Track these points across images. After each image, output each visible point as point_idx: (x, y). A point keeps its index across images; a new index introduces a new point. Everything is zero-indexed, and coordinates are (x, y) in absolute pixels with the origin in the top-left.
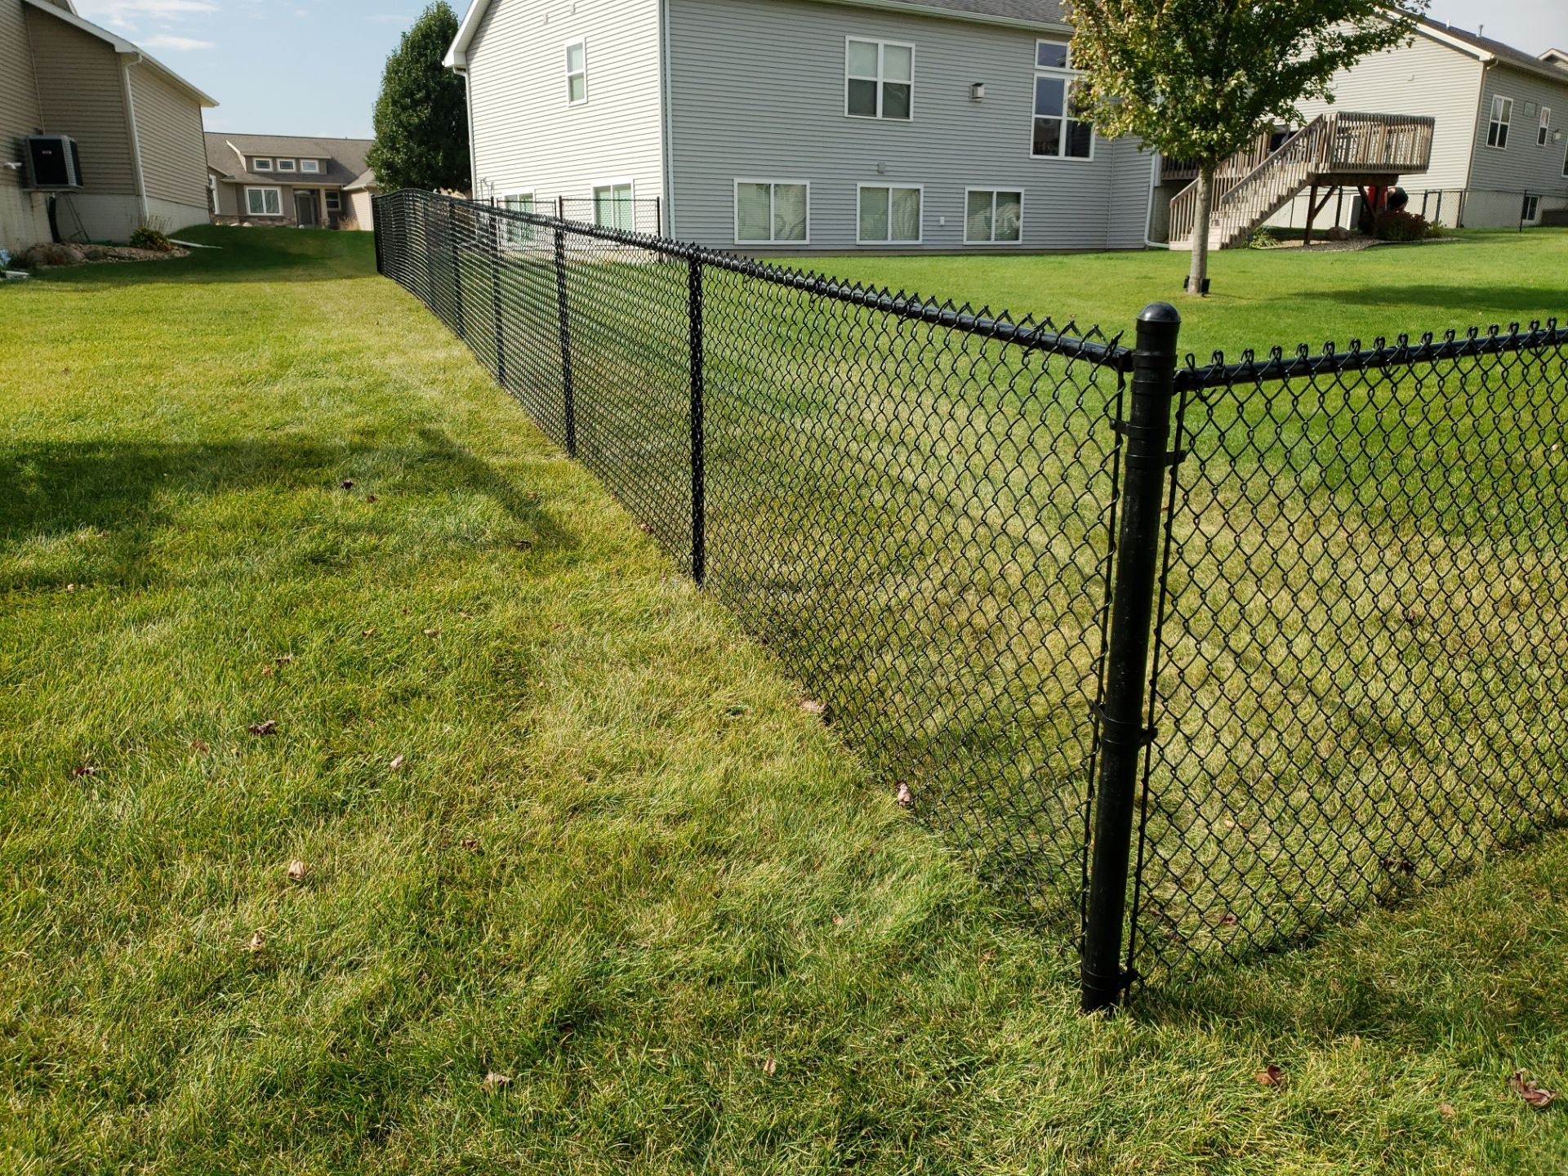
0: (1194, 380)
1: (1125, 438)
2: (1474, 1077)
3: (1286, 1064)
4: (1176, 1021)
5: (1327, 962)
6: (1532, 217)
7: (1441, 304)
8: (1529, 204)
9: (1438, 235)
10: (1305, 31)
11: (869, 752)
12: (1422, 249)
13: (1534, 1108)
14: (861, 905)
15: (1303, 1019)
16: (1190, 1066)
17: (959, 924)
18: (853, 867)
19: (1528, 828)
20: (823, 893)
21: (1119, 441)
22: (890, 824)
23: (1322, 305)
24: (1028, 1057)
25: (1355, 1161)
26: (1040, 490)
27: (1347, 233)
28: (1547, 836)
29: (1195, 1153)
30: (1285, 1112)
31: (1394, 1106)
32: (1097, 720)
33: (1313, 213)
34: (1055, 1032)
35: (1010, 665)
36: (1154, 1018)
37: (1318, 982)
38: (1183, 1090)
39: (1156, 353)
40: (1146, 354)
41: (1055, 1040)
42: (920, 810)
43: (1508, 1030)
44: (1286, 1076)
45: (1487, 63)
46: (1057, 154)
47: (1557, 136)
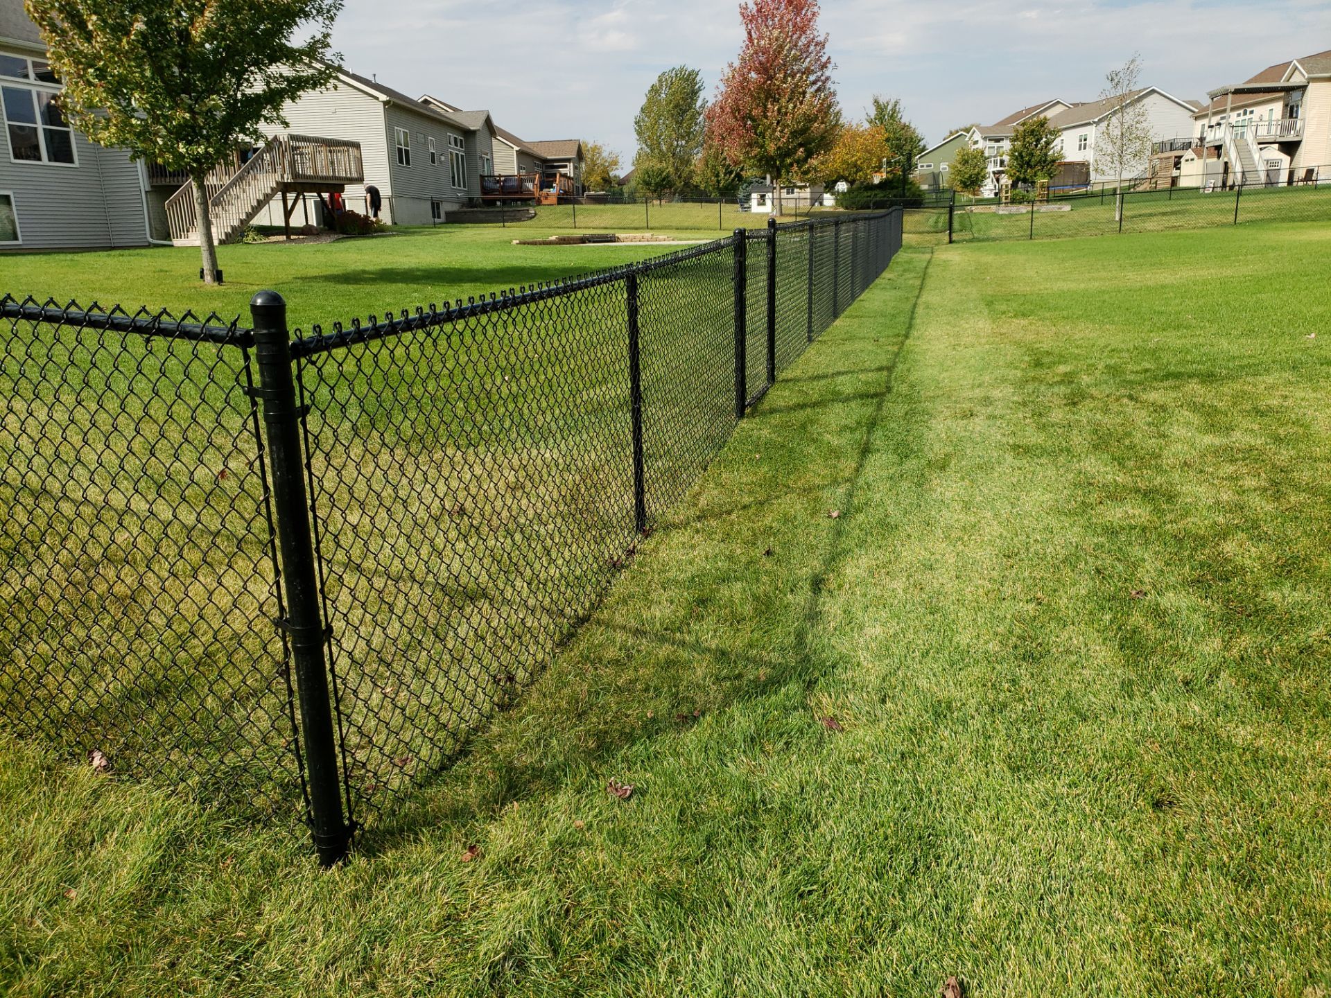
0: (305, 349)
1: (260, 400)
2: (587, 797)
3: (478, 841)
4: (395, 846)
5: (480, 763)
6: (439, 217)
7: (402, 282)
8: (435, 207)
9: (382, 231)
10: (252, 68)
11: (48, 735)
12: (374, 241)
13: (624, 800)
14: (91, 870)
15: (479, 807)
16: (416, 872)
17: (193, 848)
18: (69, 842)
19: (569, 629)
20: (49, 876)
21: (254, 404)
22: (95, 791)
23: (317, 286)
24: (293, 923)
25: (539, 881)
26: (132, 464)
27: (316, 229)
28: (580, 631)
29: (440, 930)
30: (488, 872)
31: (549, 836)
32: (284, 633)
33: (288, 214)
34: (309, 893)
35: (160, 621)
36: (380, 852)
37: (479, 778)
38: (417, 891)
39: (273, 330)
40: (264, 331)
41: (310, 900)
42: (119, 768)
43: (595, 759)
44: (481, 848)
45: (385, 103)
46: (39, 159)
47: (443, 158)
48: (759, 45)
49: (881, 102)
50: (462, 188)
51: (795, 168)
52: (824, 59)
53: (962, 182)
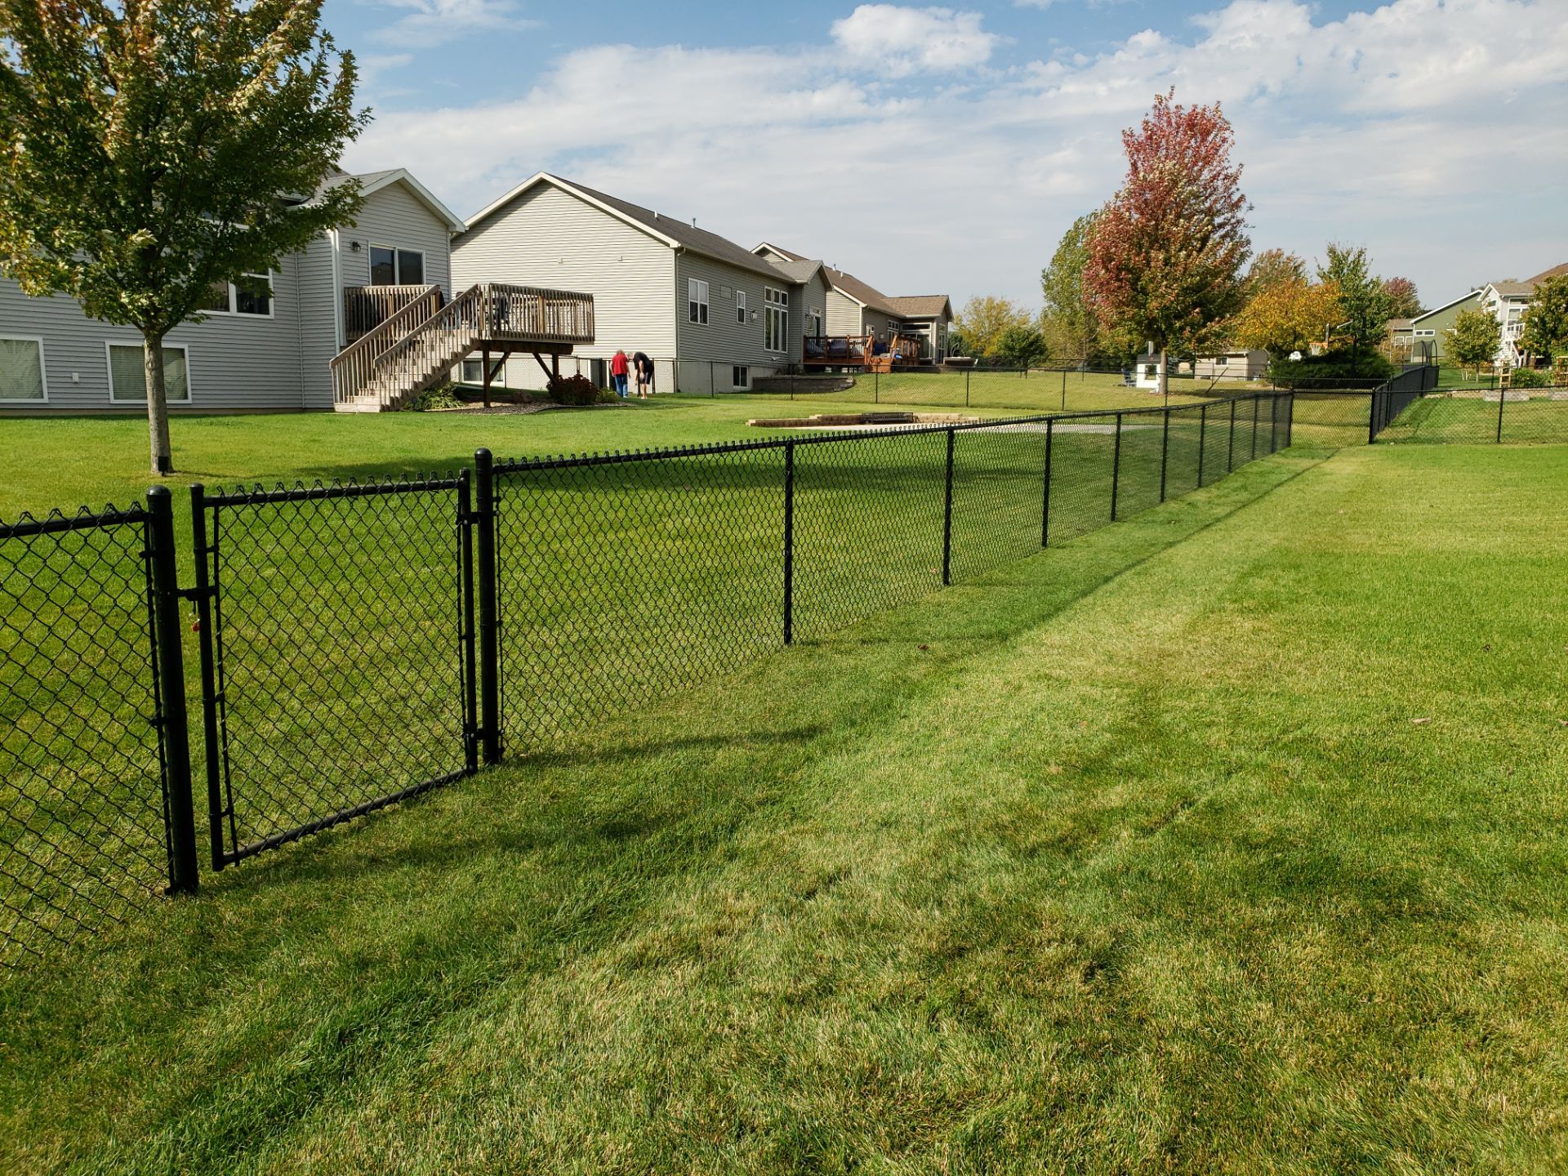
6: (744, 384)
8: (739, 375)
27: (529, 397)
33: (489, 377)
45: (677, 250)
46: (227, 308)
47: (755, 316)
48: (1145, 179)
49: (1338, 252)
50: (780, 350)
51: (1187, 333)
52: (1235, 198)
53: (1460, 354)
